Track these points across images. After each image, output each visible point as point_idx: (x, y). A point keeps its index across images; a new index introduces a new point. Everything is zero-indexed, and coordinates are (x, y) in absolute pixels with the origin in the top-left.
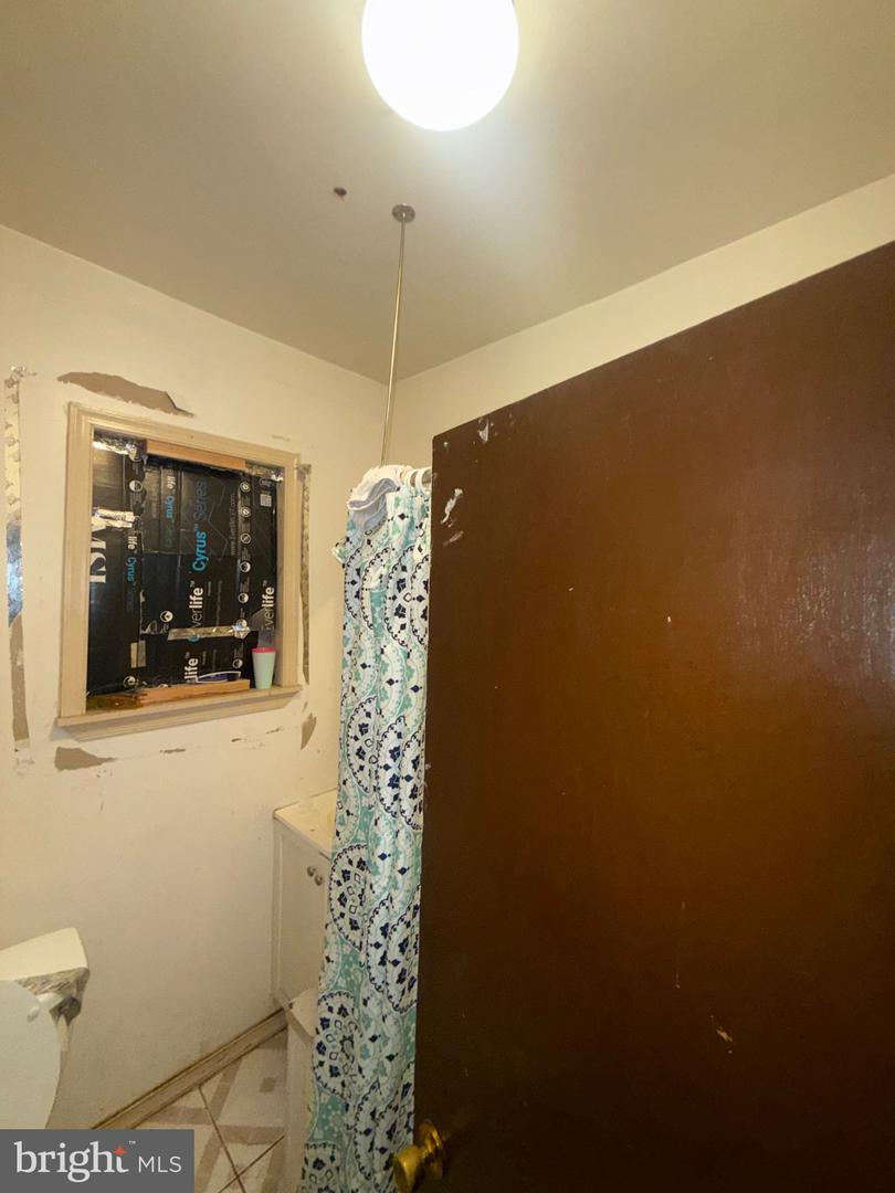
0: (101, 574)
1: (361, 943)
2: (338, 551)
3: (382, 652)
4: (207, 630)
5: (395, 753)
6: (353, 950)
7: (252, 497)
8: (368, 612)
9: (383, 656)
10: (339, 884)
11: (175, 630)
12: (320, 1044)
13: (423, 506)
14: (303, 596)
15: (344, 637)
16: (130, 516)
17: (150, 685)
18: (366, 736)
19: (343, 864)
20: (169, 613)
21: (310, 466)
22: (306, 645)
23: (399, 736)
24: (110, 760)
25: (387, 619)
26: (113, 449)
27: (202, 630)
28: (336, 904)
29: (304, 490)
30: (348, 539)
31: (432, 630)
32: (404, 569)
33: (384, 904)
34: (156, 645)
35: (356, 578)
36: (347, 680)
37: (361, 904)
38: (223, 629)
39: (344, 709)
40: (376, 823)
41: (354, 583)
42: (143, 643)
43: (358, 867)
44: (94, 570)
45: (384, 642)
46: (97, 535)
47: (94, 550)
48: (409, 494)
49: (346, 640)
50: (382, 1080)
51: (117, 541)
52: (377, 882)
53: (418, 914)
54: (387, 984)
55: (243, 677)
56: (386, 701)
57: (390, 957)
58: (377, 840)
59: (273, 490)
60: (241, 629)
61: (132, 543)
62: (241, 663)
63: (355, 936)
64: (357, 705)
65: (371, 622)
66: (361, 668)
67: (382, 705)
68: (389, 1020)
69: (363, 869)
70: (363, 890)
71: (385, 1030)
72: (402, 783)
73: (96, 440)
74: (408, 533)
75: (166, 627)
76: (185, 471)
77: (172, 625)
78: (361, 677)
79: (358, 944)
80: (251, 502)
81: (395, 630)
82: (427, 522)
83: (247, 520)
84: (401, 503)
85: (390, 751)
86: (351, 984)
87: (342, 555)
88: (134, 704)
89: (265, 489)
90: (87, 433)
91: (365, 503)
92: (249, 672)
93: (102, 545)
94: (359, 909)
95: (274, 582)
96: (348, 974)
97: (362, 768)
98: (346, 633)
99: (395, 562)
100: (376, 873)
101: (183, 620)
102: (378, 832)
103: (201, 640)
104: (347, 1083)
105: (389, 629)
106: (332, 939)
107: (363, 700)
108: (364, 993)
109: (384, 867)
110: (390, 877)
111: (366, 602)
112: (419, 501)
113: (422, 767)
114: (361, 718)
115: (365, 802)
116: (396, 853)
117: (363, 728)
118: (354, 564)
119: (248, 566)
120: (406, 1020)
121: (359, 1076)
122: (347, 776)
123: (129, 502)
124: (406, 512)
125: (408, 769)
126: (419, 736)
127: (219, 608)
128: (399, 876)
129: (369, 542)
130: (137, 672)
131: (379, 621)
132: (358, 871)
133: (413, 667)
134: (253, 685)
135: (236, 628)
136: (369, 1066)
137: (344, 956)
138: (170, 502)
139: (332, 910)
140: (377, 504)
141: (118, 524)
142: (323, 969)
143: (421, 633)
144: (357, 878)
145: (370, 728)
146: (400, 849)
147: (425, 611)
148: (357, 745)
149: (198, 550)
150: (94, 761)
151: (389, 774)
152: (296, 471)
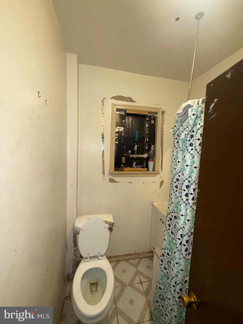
0: (117, 141)
1: (174, 238)
2: (172, 130)
3: (185, 157)
4: (138, 155)
5: (188, 187)
6: (172, 240)
7: (149, 121)
8: (181, 146)
9: (185, 158)
10: (168, 221)
11: (131, 155)
12: (162, 260)
13: (201, 110)
14: (161, 147)
15: (173, 154)
16: (123, 128)
17: (126, 167)
18: (178, 182)
19: (170, 216)
20: (130, 151)
21: (165, 111)
22: (162, 161)
23: (189, 182)
24: (118, 182)
25: (187, 147)
26: (120, 113)
27: (137, 155)
28: (167, 226)
29: (163, 118)
30: (175, 126)
31: (202, 150)
32: (193, 131)
33: (182, 229)
34: (127, 158)
35: (177, 137)
36: (173, 166)
37: (175, 228)
38: (141, 155)
39: (172, 174)
40: (180, 206)
41: (176, 139)
42: (125, 157)
43: (174, 218)
44: (116, 141)
45: (185, 154)
46: (117, 133)
47: (116, 136)
48: (197, 107)
49: (173, 155)
50: (179, 275)
51: (120, 134)
52: (180, 222)
53: (193, 235)
54: (182, 250)
55: (146, 168)
56: (185, 171)
57: (183, 243)
58: (180, 210)
59: (155, 119)
60: (145, 156)
61: (123, 134)
62: (145, 164)
63: (172, 236)
64: (176, 173)
65: (181, 149)
66: (177, 163)
67: (184, 172)
68: (182, 260)
69: (176, 219)
70: (175, 224)
71: (180, 262)
72: (189, 195)
73: (117, 111)
74: (195, 120)
75: (129, 154)
76: (134, 116)
77: (131, 154)
78: (178, 165)
79: (173, 238)
80: (149, 123)
81: (189, 150)
82: (203, 115)
83: (148, 127)
84: (193, 110)
85: (186, 186)
86: (171, 248)
87: (173, 131)
88: (123, 171)
89: (153, 119)
90: (115, 110)
91: (181, 113)
92: (147, 167)
93: (117, 135)
94: (174, 229)
95: (154, 144)
96: (170, 245)
97: (177, 191)
98: (173, 153)
99: (190, 129)
100: (180, 219)
101: (133, 153)
102: (181, 208)
103: (136, 157)
104: (168, 272)
105: (187, 150)
106: (166, 235)
107: (178, 172)
108: (175, 250)
109: (182, 218)
110: (184, 222)
111: (180, 143)
112: (200, 109)
113: (197, 191)
114: (177, 177)
115: (177, 200)
116: (186, 215)
117: (178, 180)
118: (177, 133)
119: (148, 139)
120: (187, 263)
121: (172, 271)
122: (172, 193)
123: (122, 125)
124: (195, 113)
125: (192, 191)
126: (196, 182)
127: (141, 150)
128: (187, 222)
129: (182, 125)
130: (123, 164)
131: (184, 148)
132: (174, 219)
133: (195, 161)
134: (148, 170)
135: (144, 155)
136: (175, 270)
137: (169, 240)
138: (130, 124)
139: (166, 227)
140: (185, 113)
141: (120, 130)
142: (163, 242)
143: (198, 150)
144: (174, 221)
145: (180, 180)
146: (187, 214)
147: (200, 143)
148: (176, 184)
149: (136, 136)
150: (115, 182)
151: (185, 192)
152: (161, 113)
